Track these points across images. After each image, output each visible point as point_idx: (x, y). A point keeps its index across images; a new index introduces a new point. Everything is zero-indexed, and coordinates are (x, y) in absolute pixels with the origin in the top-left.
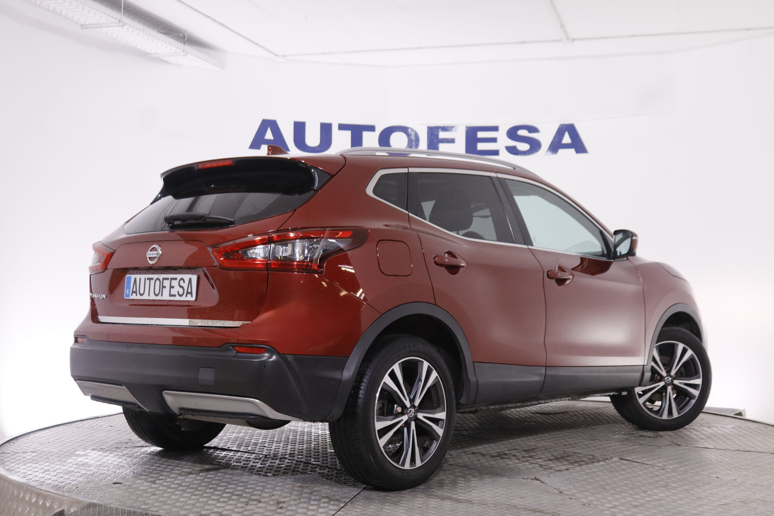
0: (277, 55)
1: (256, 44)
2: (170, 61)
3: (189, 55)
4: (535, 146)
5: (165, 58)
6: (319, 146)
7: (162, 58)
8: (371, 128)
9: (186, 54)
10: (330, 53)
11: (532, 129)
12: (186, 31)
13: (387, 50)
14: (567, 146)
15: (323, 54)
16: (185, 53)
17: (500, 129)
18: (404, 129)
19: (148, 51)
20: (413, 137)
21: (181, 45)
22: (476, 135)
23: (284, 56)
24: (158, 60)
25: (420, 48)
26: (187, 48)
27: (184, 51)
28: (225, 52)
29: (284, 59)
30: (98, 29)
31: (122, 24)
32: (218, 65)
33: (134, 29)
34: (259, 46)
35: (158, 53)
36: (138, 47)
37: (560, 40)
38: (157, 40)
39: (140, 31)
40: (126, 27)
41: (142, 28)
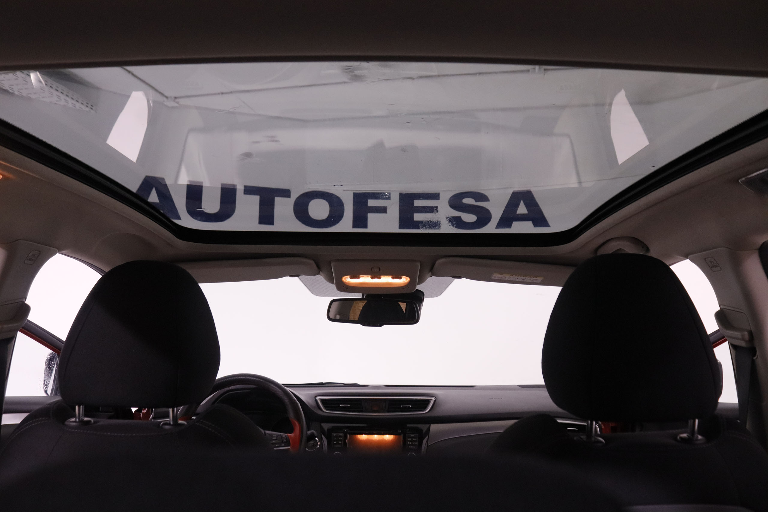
0: (167, 97)
4: (484, 217)
6: (217, 214)
8: (286, 193)
10: (231, 92)
14: (523, 217)
15: (222, 93)
17: (441, 196)
18: (325, 196)
20: (336, 206)
22: (413, 203)
23: (176, 98)
28: (98, 89)
29: (174, 101)
32: (87, 104)
34: (146, 84)
37: (528, 71)
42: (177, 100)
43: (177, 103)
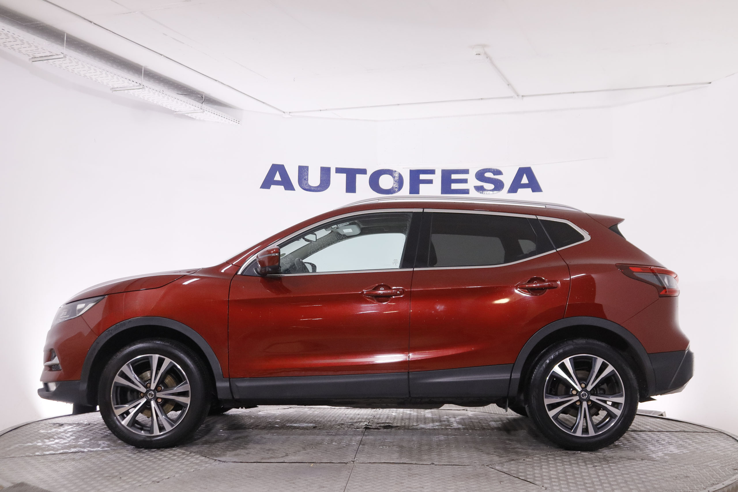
0: (284, 112)
1: (264, 103)
3: (206, 112)
5: (189, 115)
7: (186, 114)
9: (204, 112)
10: (326, 110)
12: (204, 92)
13: (371, 107)
15: (320, 110)
16: (202, 111)
19: (173, 109)
21: (199, 104)
23: (290, 113)
24: (183, 116)
25: (398, 105)
26: (205, 106)
28: (241, 110)
29: (289, 115)
30: (126, 91)
31: (143, 87)
32: (234, 121)
33: (154, 91)
34: (266, 104)
35: (181, 110)
36: (164, 106)
37: (512, 97)
38: (176, 100)
39: (159, 93)
40: (147, 89)
41: (162, 90)
42: (291, 114)
43: (291, 115)
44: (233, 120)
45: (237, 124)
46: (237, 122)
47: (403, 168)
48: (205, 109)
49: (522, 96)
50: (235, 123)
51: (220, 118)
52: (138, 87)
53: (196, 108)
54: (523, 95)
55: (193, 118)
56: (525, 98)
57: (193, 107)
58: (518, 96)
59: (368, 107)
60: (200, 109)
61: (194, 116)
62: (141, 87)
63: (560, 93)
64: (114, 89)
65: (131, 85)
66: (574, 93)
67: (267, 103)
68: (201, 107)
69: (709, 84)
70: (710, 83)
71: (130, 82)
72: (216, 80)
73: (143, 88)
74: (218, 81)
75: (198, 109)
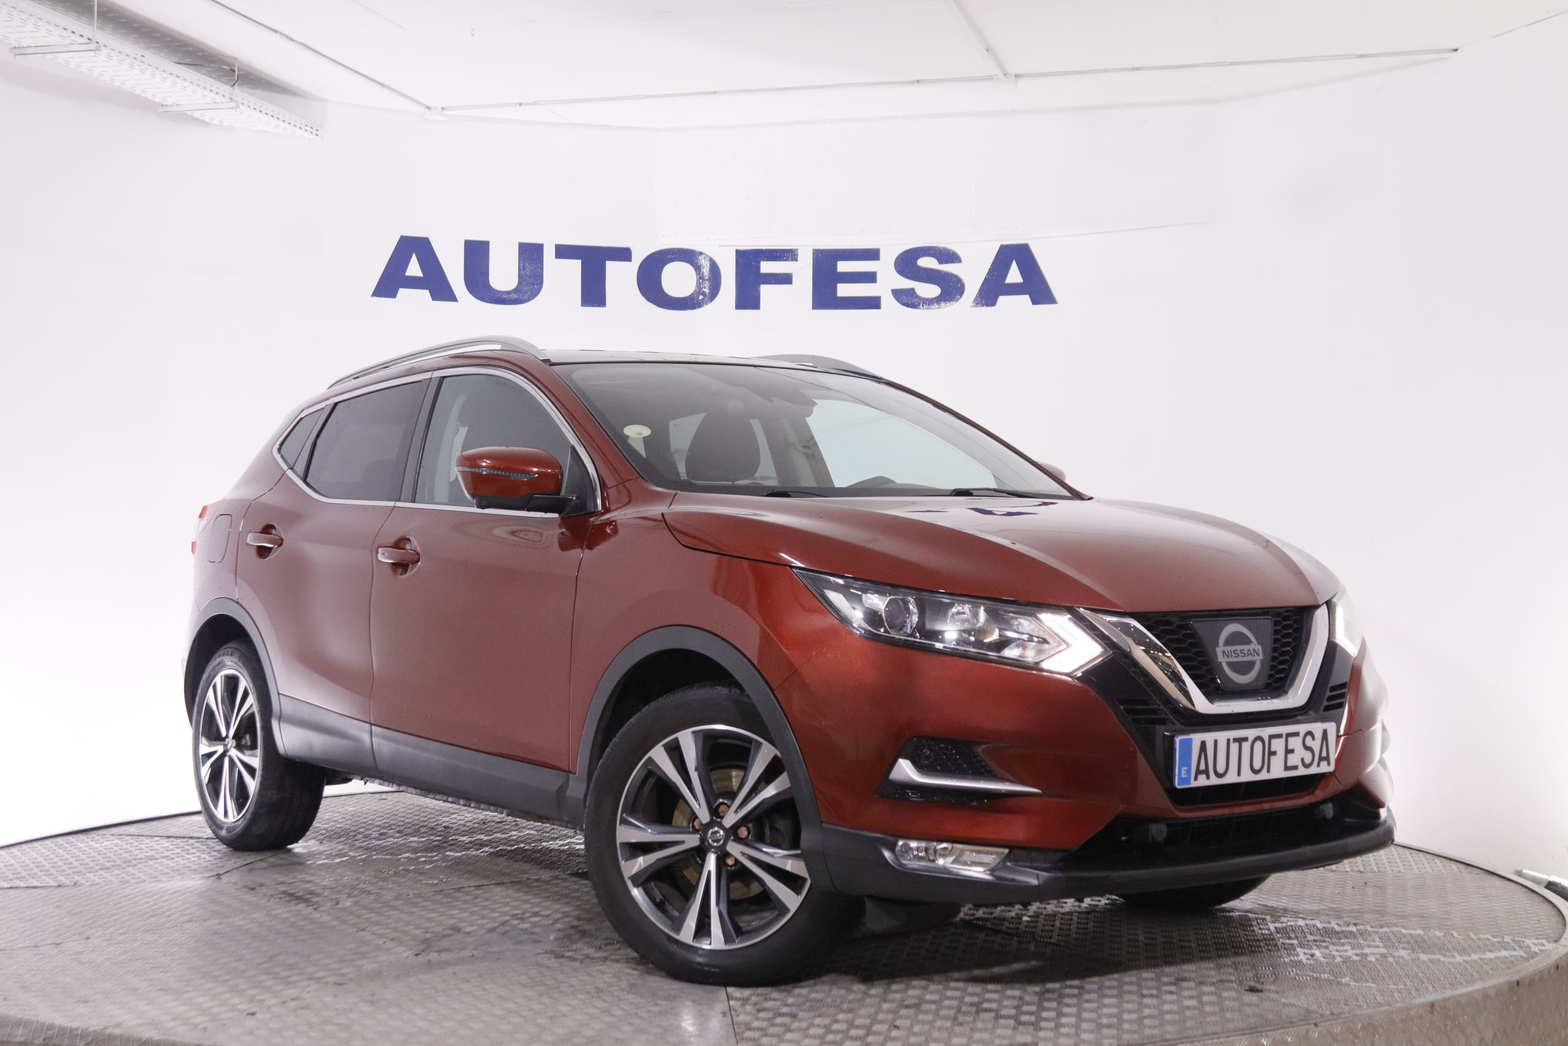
0: (428, 108)
1: (383, 85)
2: (209, 121)
3: (241, 107)
4: (951, 288)
5: (197, 114)
6: (515, 290)
7: (189, 113)
8: (624, 254)
9: (237, 107)
10: (535, 103)
11: (949, 256)
12: (235, 58)
13: (646, 97)
14: (1014, 290)
15: (521, 104)
16: (233, 105)
17: (883, 254)
18: (688, 256)
19: (157, 100)
20: (706, 271)
21: (224, 88)
22: (836, 267)
23: (443, 108)
24: (181, 117)
25: (714, 93)
26: (239, 93)
27: (231, 99)
28: (323, 100)
29: (442, 114)
30: (49, 56)
31: (97, 47)
32: (306, 128)
33: (121, 57)
34: (389, 88)
35: (178, 103)
36: (138, 92)
37: (991, 78)
38: (172, 78)
39: (134, 61)
40: (105, 51)
41: (140, 55)
42: (445, 112)
43: (445, 116)
44: (304, 127)
45: (312, 136)
46: (314, 131)
47: (720, 246)
48: (240, 101)
49: (1016, 76)
50: (307, 135)
51: (274, 121)
52: (84, 47)
53: (218, 98)
54: (1017, 72)
55: (204, 122)
56: (1021, 82)
57: (213, 95)
58: (1005, 75)
59: (638, 97)
60: (229, 100)
61: (207, 116)
62: (93, 46)
63: (1105, 71)
64: (18, 51)
65: (68, 41)
66: (1138, 69)
67: (390, 85)
68: (230, 96)
69: (1454, 54)
70: (1456, 50)
71: (65, 34)
72: (274, 30)
73: (98, 49)
74: (281, 34)
75: (224, 100)
